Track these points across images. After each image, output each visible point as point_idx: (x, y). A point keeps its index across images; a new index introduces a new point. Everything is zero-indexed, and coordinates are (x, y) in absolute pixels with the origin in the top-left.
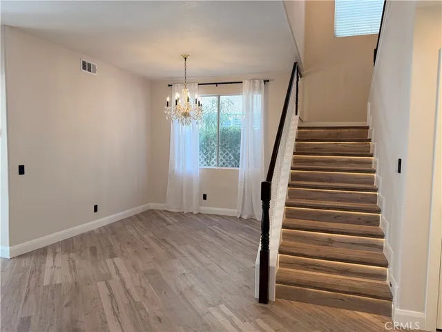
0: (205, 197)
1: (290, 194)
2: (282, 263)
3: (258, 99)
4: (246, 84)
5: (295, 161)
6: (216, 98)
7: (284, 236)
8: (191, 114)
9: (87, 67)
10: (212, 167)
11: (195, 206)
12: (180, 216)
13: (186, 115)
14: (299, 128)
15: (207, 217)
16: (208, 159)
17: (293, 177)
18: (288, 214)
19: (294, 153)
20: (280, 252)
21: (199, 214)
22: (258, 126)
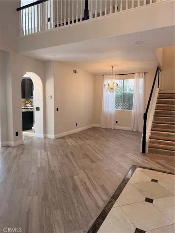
0: (117, 122)
1: (154, 119)
2: (151, 142)
3: (141, 81)
4: (136, 74)
5: (157, 107)
6: (123, 80)
7: (151, 133)
8: (114, 88)
9: (75, 72)
10: (119, 110)
11: (113, 126)
12: (107, 129)
13: (112, 89)
14: (159, 93)
15: (118, 130)
16: (117, 107)
17: (156, 113)
18: (153, 126)
19: (157, 104)
20: (150, 138)
21: (114, 129)
22: (141, 91)
